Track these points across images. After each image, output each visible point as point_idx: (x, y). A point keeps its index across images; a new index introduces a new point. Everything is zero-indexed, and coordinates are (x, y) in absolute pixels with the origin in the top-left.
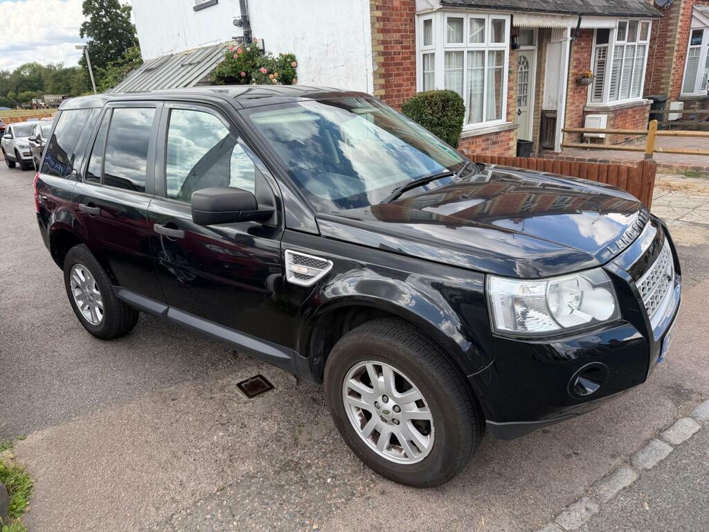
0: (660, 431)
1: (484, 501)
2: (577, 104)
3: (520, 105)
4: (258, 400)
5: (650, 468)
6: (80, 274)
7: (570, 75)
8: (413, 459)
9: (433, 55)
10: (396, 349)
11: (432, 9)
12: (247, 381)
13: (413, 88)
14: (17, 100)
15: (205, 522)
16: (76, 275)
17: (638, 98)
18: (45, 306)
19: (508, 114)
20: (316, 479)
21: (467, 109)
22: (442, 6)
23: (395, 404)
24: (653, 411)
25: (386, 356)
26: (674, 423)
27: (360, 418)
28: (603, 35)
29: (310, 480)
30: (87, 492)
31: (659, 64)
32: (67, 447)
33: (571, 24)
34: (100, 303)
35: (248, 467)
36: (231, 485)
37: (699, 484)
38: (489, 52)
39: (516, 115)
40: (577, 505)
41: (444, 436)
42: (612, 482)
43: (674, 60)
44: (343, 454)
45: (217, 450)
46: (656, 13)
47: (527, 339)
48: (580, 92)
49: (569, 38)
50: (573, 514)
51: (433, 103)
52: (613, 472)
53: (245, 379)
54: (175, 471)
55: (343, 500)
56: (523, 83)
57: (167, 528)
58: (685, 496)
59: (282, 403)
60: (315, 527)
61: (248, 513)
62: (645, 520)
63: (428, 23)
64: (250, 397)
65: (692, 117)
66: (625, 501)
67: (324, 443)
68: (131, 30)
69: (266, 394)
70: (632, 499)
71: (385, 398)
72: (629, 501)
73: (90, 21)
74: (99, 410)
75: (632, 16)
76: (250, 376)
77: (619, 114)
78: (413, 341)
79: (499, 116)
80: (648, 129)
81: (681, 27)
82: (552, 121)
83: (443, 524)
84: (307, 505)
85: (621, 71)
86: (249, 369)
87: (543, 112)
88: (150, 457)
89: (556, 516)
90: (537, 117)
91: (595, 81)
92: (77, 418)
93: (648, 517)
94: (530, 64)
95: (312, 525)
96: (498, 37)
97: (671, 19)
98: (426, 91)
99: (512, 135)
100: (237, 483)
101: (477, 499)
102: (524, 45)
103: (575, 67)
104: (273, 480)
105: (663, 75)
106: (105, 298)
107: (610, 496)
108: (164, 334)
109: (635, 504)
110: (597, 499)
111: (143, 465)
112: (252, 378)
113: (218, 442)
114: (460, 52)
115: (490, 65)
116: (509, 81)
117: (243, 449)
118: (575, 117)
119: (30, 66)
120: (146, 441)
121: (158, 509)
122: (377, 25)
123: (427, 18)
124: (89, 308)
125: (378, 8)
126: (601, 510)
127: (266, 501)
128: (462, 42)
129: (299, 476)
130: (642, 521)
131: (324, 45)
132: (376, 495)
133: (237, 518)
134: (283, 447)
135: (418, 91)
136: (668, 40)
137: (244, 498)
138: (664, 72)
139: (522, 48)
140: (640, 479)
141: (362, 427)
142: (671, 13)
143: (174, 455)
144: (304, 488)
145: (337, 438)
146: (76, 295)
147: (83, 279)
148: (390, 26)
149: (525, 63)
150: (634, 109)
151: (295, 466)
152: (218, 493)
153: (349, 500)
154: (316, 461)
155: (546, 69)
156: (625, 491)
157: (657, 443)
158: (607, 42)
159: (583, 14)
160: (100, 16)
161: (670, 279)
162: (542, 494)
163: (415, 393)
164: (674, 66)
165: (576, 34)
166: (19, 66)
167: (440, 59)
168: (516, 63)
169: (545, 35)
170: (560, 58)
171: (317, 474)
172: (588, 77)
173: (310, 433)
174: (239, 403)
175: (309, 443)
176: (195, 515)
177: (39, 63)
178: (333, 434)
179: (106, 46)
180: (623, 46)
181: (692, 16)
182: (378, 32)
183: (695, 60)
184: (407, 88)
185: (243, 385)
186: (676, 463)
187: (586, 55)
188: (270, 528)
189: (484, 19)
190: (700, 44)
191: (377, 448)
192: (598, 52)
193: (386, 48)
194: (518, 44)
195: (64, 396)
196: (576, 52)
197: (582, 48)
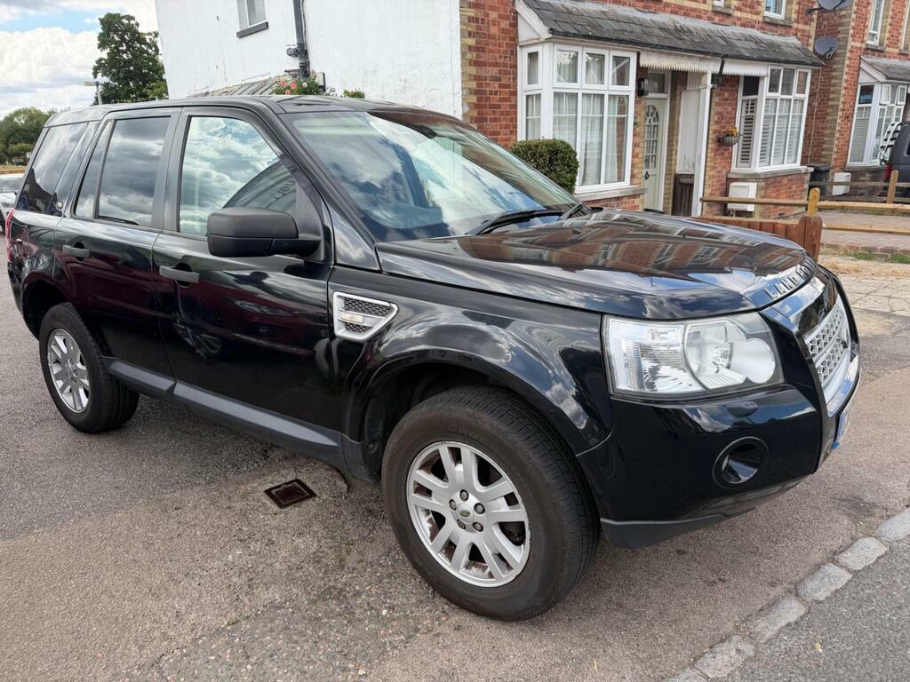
0: (835, 554)
1: (598, 639)
2: (719, 169)
3: (647, 167)
4: (293, 511)
5: (821, 599)
6: (61, 343)
7: (711, 132)
8: (501, 579)
9: (539, 96)
10: (480, 423)
11: (539, 39)
12: (279, 486)
13: (513, 137)
14: (7, 154)
15: (206, 665)
16: (56, 344)
17: (794, 165)
18: (15, 392)
19: (633, 176)
20: (366, 611)
21: (581, 164)
22: (550, 36)
23: (478, 502)
24: (825, 529)
25: (466, 433)
26: (852, 544)
27: (430, 525)
28: (752, 84)
29: (358, 611)
30: (43, 625)
31: (821, 125)
32: (23, 567)
33: (711, 67)
34: (86, 382)
35: (274, 594)
36: (248, 617)
37: (889, 619)
38: (610, 96)
39: (643, 178)
40: (725, 646)
41: (543, 541)
42: (771, 616)
43: (839, 121)
44: (405, 578)
45: (231, 573)
46: (816, 61)
47: (657, 402)
48: (723, 154)
49: (710, 85)
50: (719, 657)
51: (537, 154)
52: (773, 604)
53: (276, 484)
54: (170, 599)
55: (402, 637)
56: (652, 139)
57: (153, 674)
58: (871, 635)
59: (325, 514)
60: (361, 672)
61: (269, 653)
62: (818, 666)
63: (533, 57)
64: (281, 506)
65: (862, 191)
66: (788, 641)
67: (380, 565)
68: (158, 70)
69: (304, 504)
70: (800, 639)
71: (464, 495)
72: (796, 641)
73: (106, 57)
74: (72, 520)
75: (787, 62)
76: (284, 480)
77: (772, 183)
78: (502, 413)
79: (621, 178)
80: (808, 200)
81: (846, 81)
82: (688, 187)
83: (540, 668)
84: (352, 644)
85: (773, 133)
86: (283, 472)
87: (677, 177)
88: (138, 581)
89: (695, 660)
90: (668, 182)
91: (741, 141)
92: (41, 530)
93: (821, 661)
94: (660, 118)
95: (358, 670)
96: (621, 78)
97: (834, 70)
98: (529, 139)
99: (637, 201)
100: (256, 615)
101: (588, 636)
102: (654, 92)
103: (717, 123)
104: (306, 611)
105: (826, 139)
106: (93, 376)
107: (769, 634)
108: (171, 427)
109: (803, 645)
110: (751, 637)
111: (126, 591)
112: (286, 484)
113: (233, 563)
114: (572, 94)
115: (610, 112)
116: (634, 135)
117: (268, 571)
118: (717, 185)
119: (25, 112)
120: (134, 560)
121: (141, 648)
122: (469, 56)
123: (532, 50)
124: (71, 390)
125: (470, 34)
126: (758, 652)
127: (295, 637)
128: (575, 81)
129: (343, 606)
130: (814, 667)
131: (401, 80)
132: (448, 631)
133: (253, 660)
134: (323, 570)
135: (519, 140)
136: (831, 96)
137: (264, 634)
138: (825, 135)
139: (651, 95)
140: (808, 613)
141: (432, 538)
142: (835, 63)
143: (171, 578)
144: (349, 622)
145: (399, 559)
146: (55, 373)
147: (64, 350)
148: (485, 57)
149: (655, 115)
150: (790, 177)
151: (340, 595)
152: (229, 628)
153: (410, 637)
154: (367, 588)
155: (680, 123)
156: (790, 628)
157: (831, 569)
158: (756, 93)
159: (726, 56)
160: (119, 51)
161: (845, 347)
162: (676, 631)
163: (506, 485)
164: (838, 128)
165: (718, 80)
166: (12, 112)
167: (547, 102)
168: (643, 113)
169: (679, 80)
170: (698, 110)
171: (368, 604)
172: (732, 135)
173: (361, 553)
174: (266, 514)
175: (359, 566)
176: (193, 656)
177: (38, 108)
178: (393, 553)
179: (126, 88)
180: (776, 100)
181: (860, 68)
182: (470, 65)
183: (864, 123)
184: (505, 137)
185: (273, 492)
186: (857, 593)
187: (730, 109)
188: (297, 673)
189: (604, 56)
190: (870, 102)
191: (452, 566)
192: (745, 106)
193: (479, 85)
194: (646, 90)
195: (26, 502)
196: (718, 104)
197: (727, 100)
